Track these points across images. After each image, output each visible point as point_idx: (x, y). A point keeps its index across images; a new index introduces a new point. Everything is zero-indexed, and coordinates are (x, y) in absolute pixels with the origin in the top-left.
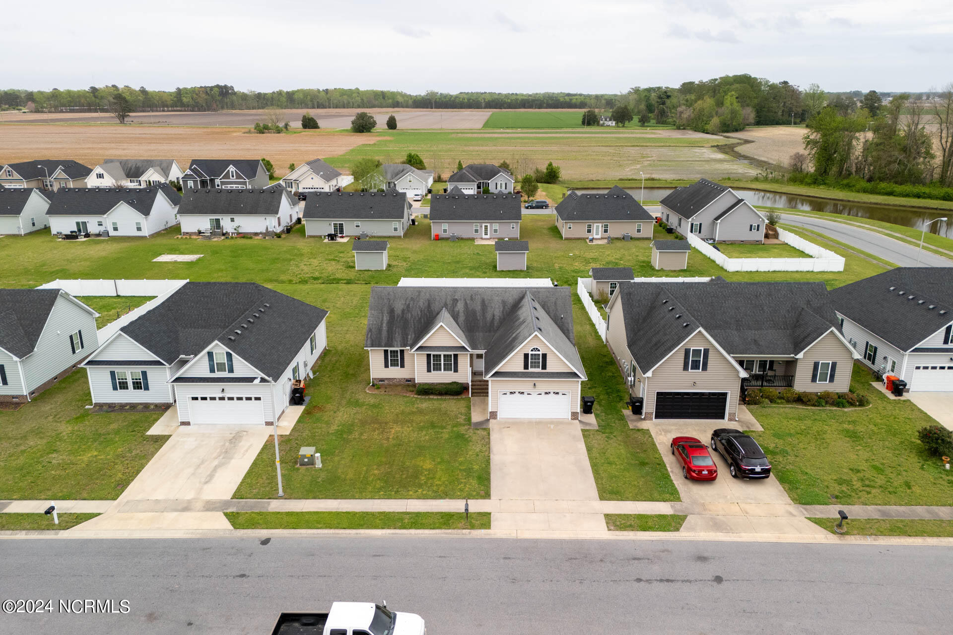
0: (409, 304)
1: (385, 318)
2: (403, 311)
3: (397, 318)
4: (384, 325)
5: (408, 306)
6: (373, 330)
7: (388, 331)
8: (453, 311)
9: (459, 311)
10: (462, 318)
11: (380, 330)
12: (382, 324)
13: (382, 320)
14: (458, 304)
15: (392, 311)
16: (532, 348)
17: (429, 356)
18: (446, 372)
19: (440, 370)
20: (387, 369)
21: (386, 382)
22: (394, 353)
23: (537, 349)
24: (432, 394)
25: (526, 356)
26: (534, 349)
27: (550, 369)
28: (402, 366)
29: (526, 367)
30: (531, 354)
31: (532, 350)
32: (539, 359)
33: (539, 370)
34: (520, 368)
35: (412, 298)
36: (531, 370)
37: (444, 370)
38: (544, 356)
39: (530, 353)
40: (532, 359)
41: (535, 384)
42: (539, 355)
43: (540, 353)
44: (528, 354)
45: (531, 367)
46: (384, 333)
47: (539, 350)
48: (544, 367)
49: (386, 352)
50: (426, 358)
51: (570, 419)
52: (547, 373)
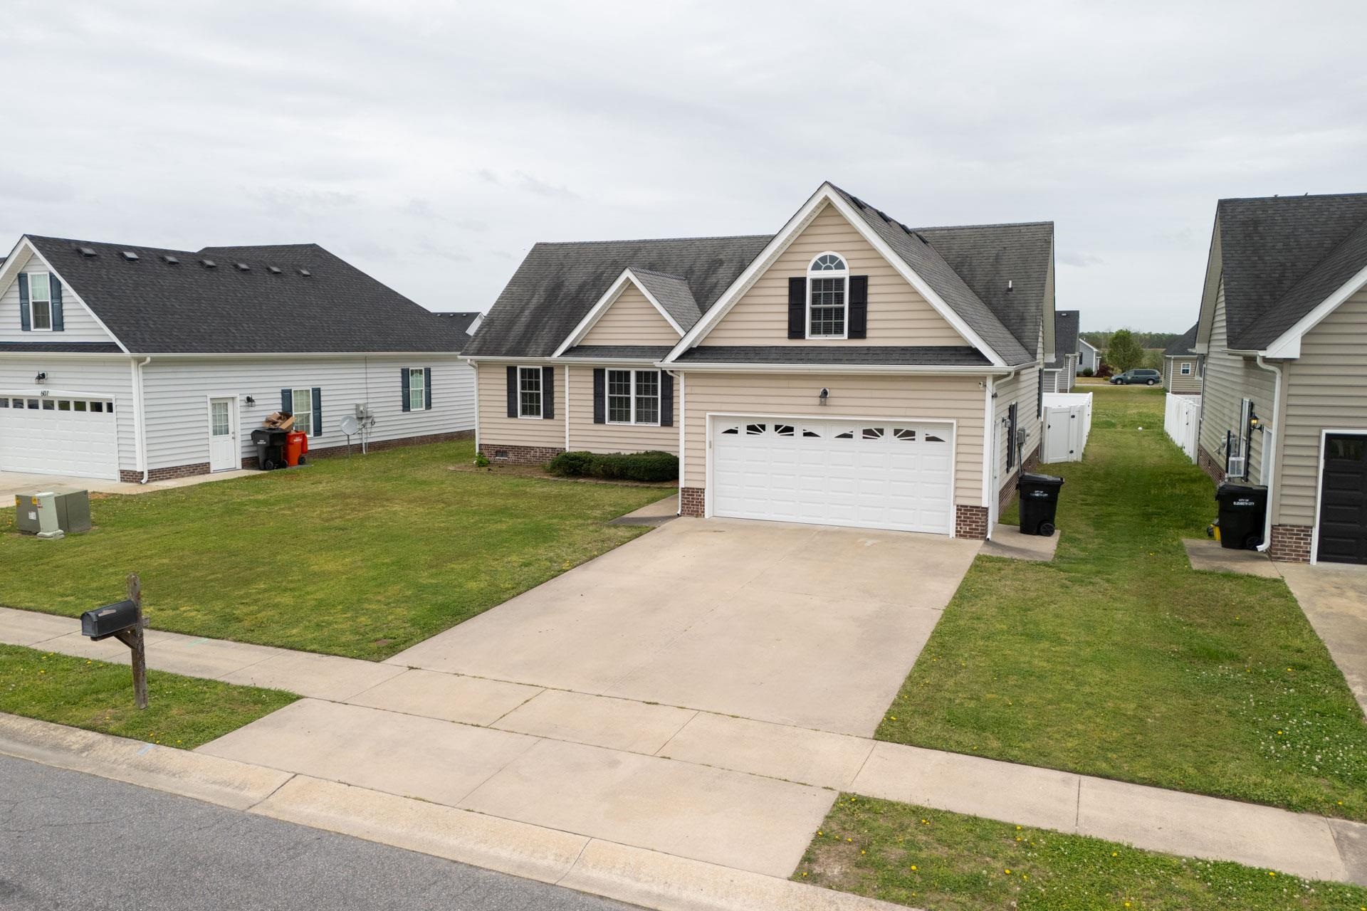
0: (602, 273)
1: (534, 301)
2: (582, 288)
3: (562, 299)
4: (527, 313)
6: (497, 323)
7: (528, 326)
8: (703, 283)
9: (716, 282)
11: (511, 323)
12: (522, 311)
13: (527, 304)
15: (557, 287)
16: (816, 258)
17: (598, 373)
18: (640, 424)
19: (628, 419)
20: (512, 420)
21: (511, 457)
22: (530, 374)
23: (833, 259)
24: (588, 475)
25: (796, 286)
26: (823, 259)
27: (876, 337)
28: (549, 414)
29: (796, 330)
30: (816, 282)
31: (816, 267)
32: (840, 299)
33: (841, 340)
34: (780, 338)
35: (615, 261)
36: (812, 340)
37: (638, 419)
38: (859, 284)
39: (811, 275)
40: (815, 299)
41: (825, 393)
42: (840, 282)
43: (845, 274)
44: (803, 280)
45: (815, 330)
46: (518, 329)
47: (840, 266)
48: (858, 330)
49: (511, 371)
50: (592, 379)
51: (953, 533)
52: (869, 348)
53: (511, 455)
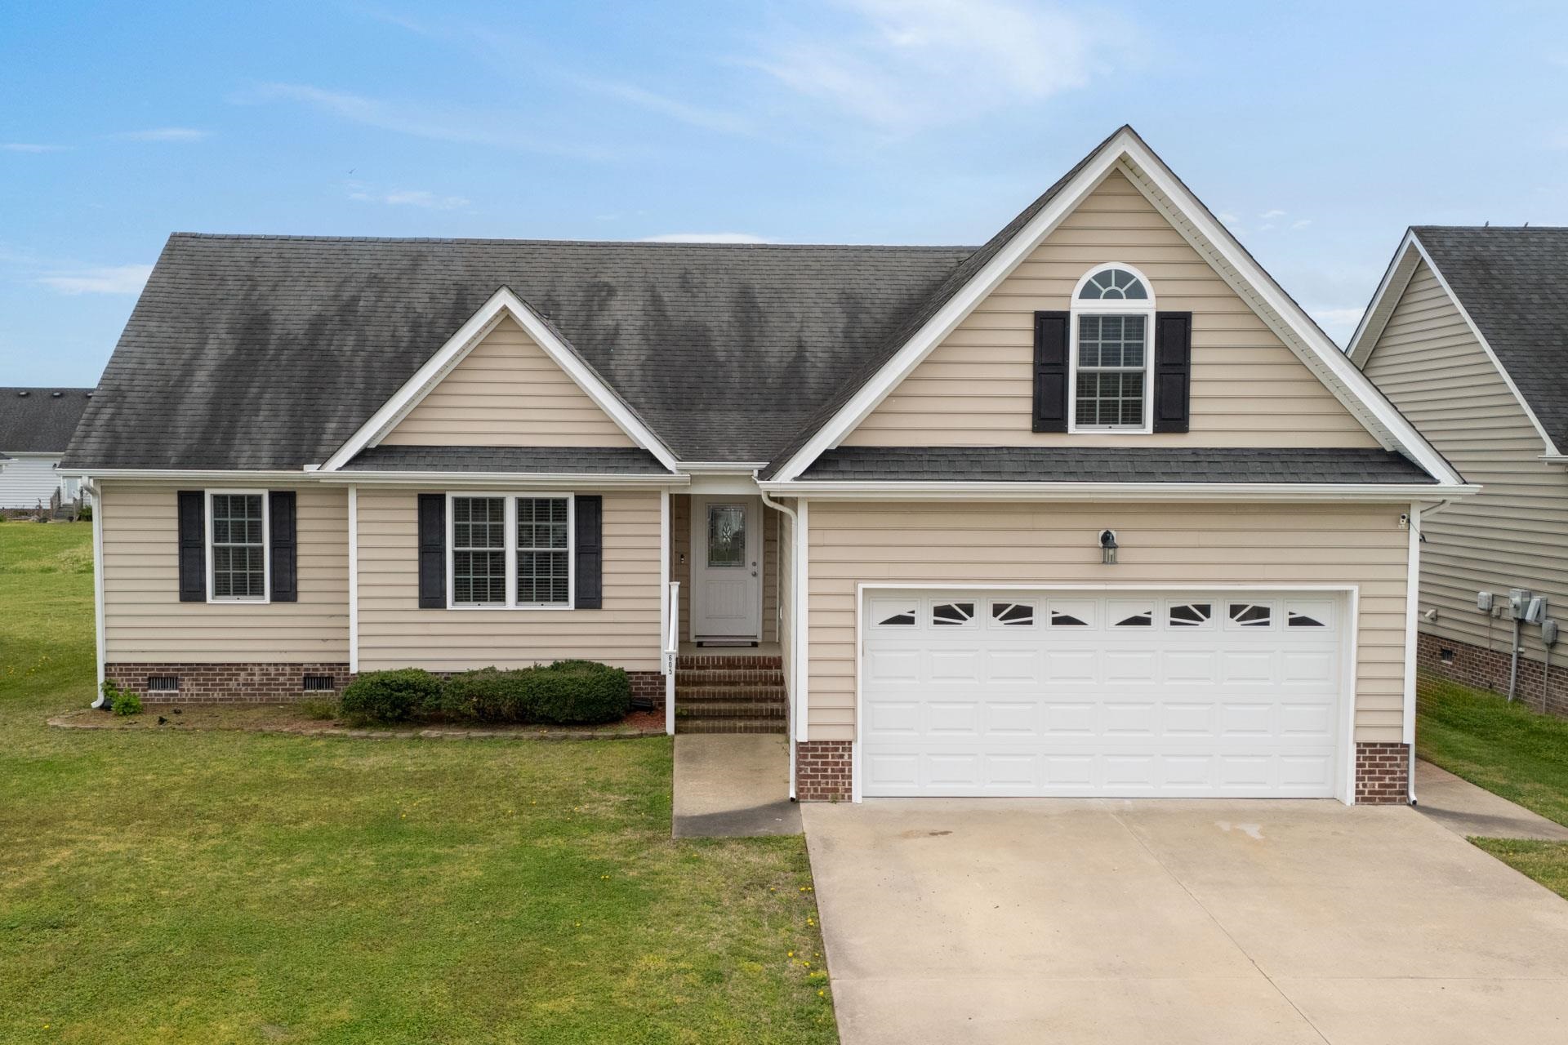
1: (212, 352)
3: (279, 351)
4: (201, 376)
5: (350, 307)
6: (132, 397)
7: (215, 404)
8: (586, 326)
9: (617, 328)
10: (630, 355)
11: (169, 398)
12: (188, 371)
13: (197, 353)
14: (615, 304)
15: (256, 324)
16: (1088, 275)
17: (430, 504)
18: (533, 605)
19: (499, 596)
20: (194, 609)
21: (189, 687)
22: (239, 507)
23: (1123, 277)
24: (438, 719)
25: (1050, 328)
26: (1104, 278)
27: (1209, 426)
28: (285, 591)
29: (1048, 417)
30: (1087, 322)
31: (1089, 292)
32: (1136, 355)
33: (1142, 435)
34: (1015, 430)
36: (1080, 435)
37: (523, 595)
38: (1176, 328)
39: (1079, 307)
40: (1087, 355)
41: (1107, 539)
42: (1138, 321)
43: (1147, 307)
44: (1064, 317)
45: (1087, 417)
46: (193, 407)
47: (1138, 292)
48: (1173, 417)
49: (189, 501)
50: (414, 516)
51: (1350, 797)
52: (1195, 451)
53: (187, 684)
